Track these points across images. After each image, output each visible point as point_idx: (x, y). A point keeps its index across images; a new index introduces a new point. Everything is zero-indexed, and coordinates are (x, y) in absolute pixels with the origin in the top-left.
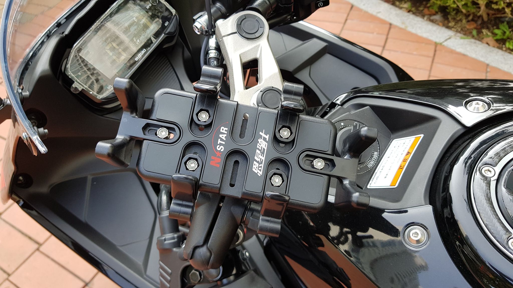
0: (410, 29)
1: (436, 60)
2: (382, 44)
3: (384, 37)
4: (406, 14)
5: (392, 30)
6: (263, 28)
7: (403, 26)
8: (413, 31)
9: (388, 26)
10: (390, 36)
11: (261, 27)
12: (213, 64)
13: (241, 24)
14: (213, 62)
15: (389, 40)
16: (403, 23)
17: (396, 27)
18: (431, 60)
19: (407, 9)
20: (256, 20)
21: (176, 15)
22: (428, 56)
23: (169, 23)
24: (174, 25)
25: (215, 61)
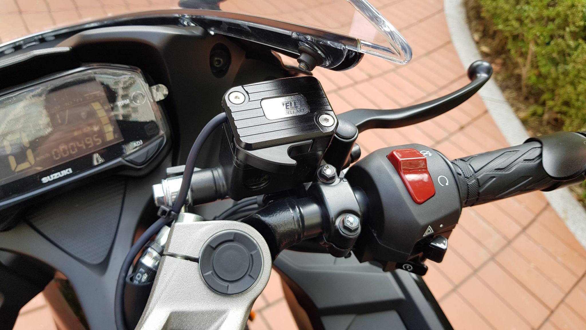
0: (569, 224)
1: (581, 284)
2: (525, 223)
3: (532, 216)
4: (574, 202)
5: (546, 213)
6: (253, 281)
7: (562, 215)
8: (572, 228)
9: (543, 205)
10: (541, 219)
11: (250, 276)
12: (139, 277)
13: (217, 249)
14: (143, 274)
15: (536, 224)
16: (565, 211)
17: (553, 211)
18: (575, 280)
19: (578, 195)
20: (251, 255)
21: (163, 137)
22: (573, 273)
23: (143, 144)
24: (148, 151)
25: (146, 274)
